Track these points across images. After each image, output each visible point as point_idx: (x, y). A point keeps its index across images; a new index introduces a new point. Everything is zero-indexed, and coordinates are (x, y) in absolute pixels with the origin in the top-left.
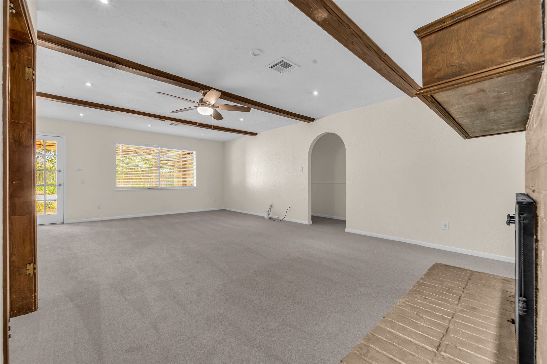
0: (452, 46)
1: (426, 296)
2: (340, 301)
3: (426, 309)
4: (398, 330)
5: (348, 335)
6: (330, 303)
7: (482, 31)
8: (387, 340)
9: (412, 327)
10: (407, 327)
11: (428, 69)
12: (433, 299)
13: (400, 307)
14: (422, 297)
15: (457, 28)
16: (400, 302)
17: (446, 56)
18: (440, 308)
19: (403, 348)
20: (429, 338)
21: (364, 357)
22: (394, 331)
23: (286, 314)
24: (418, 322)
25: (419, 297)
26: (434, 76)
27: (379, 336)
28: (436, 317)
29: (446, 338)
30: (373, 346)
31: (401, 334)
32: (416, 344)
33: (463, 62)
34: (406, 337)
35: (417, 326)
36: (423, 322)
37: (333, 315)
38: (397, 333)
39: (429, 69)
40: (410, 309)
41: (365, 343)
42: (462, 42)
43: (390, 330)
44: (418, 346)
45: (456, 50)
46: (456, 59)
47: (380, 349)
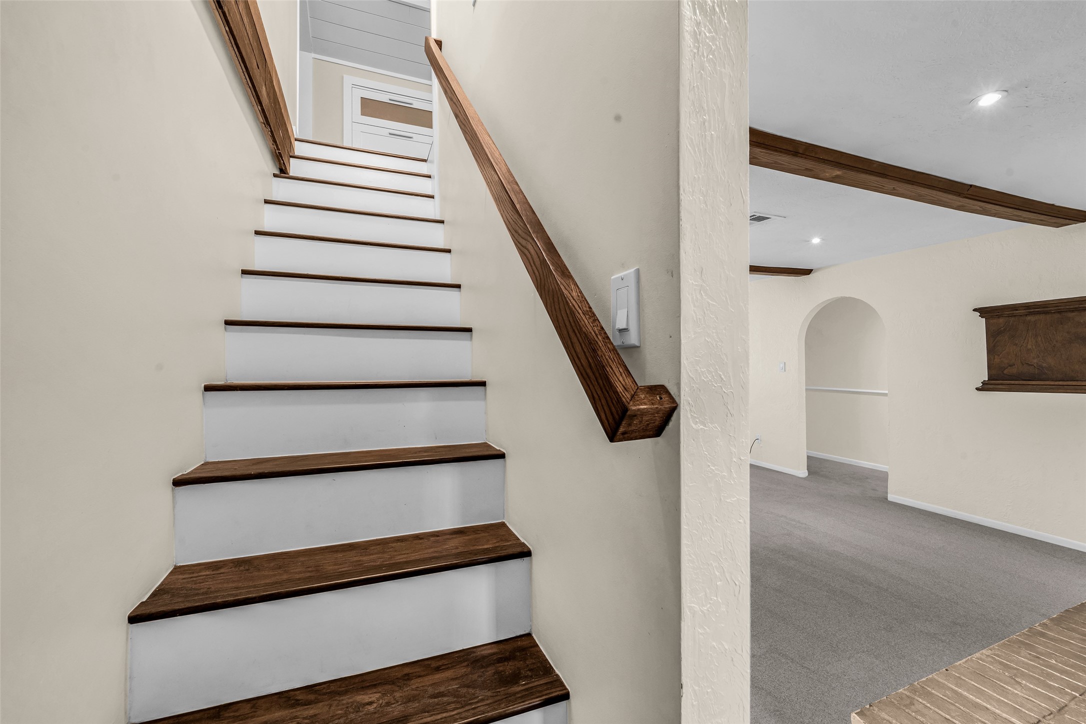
0: (1028, 341)
1: (1042, 654)
2: (873, 636)
3: (1031, 674)
4: (968, 691)
5: (887, 690)
6: (853, 637)
7: (1068, 333)
8: (945, 698)
9: (994, 691)
10: (986, 690)
11: (995, 360)
12: (1054, 662)
13: (980, 662)
14: (1030, 654)
15: (1034, 320)
16: (982, 654)
17: (1020, 350)
18: (1062, 676)
19: (970, 712)
20: (1021, 710)
21: (904, 708)
22: (960, 690)
23: (776, 638)
24: (1010, 688)
25: (1024, 652)
26: (1004, 370)
27: (933, 691)
28: (1050, 687)
29: (1054, 717)
30: (920, 700)
31: (971, 696)
32: (994, 713)
33: (1044, 365)
34: (980, 701)
35: (1004, 692)
36: (1019, 689)
37: (859, 655)
38: (965, 693)
39: (997, 360)
40: (999, 667)
41: (908, 694)
42: (1042, 338)
43: (954, 687)
44: (999, 715)
45: (1034, 347)
46: (1034, 358)
47: (931, 705)
